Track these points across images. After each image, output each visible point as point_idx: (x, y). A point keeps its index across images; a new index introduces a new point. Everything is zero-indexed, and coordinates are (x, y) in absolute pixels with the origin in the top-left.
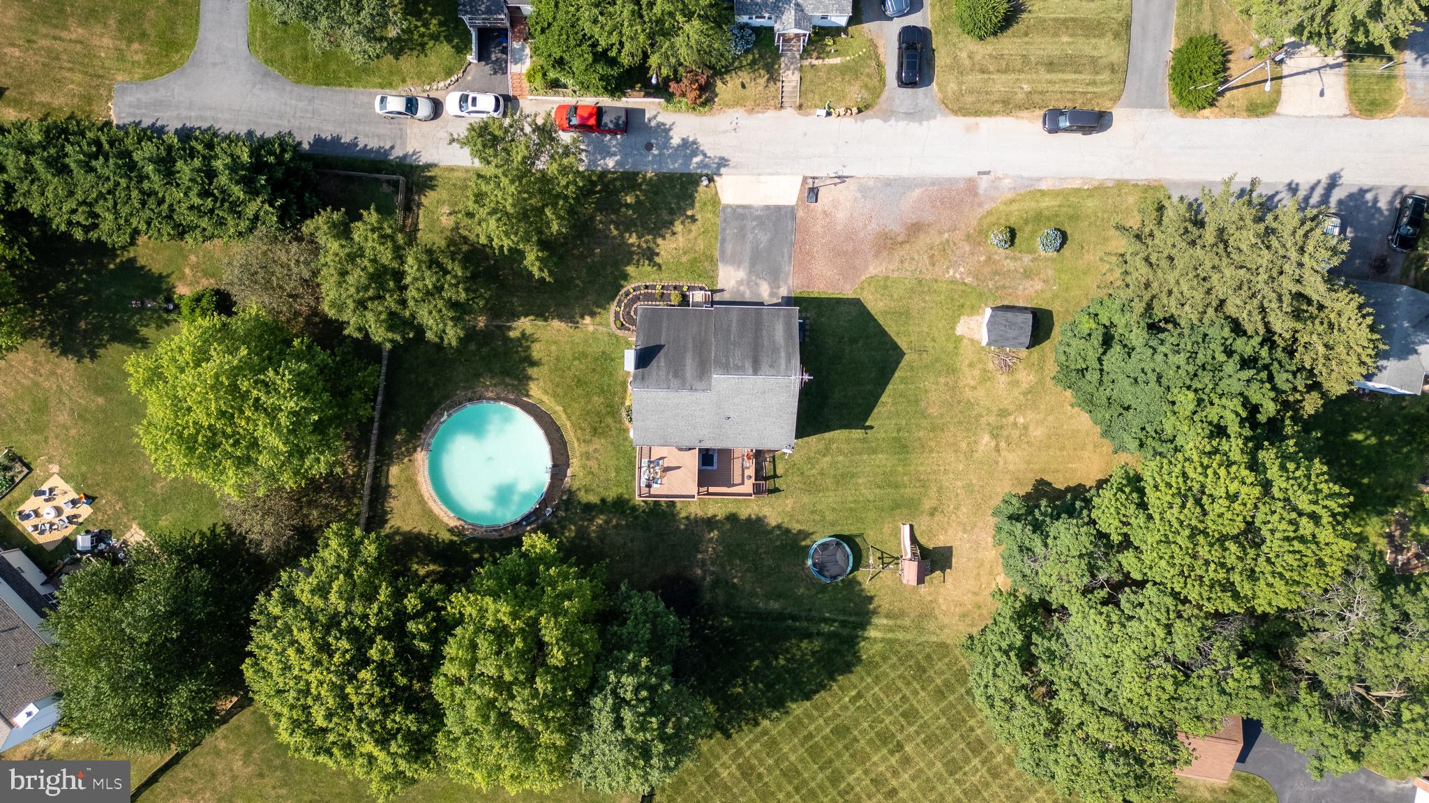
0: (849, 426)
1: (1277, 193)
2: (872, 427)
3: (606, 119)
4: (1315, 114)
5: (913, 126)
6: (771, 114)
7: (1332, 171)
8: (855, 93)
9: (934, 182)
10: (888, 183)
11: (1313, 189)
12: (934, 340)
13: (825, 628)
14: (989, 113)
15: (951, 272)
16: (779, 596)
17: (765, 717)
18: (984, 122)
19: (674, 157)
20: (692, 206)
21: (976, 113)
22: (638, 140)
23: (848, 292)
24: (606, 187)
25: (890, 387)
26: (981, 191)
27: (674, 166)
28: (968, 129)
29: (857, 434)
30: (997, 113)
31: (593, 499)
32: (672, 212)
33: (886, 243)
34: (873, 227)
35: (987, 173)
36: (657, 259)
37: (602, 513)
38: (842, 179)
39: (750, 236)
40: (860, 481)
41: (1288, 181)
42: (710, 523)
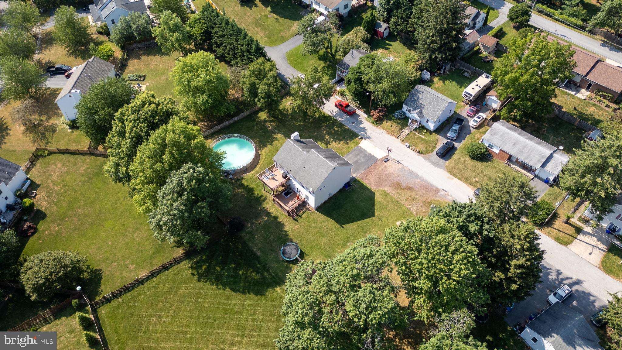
0: (337, 221)
1: (551, 269)
2: (344, 228)
3: (348, 109)
5: (432, 166)
6: (394, 138)
7: (580, 278)
8: (422, 147)
9: (426, 181)
10: (411, 172)
11: (567, 278)
13: (266, 274)
15: (410, 206)
16: (263, 252)
17: (217, 285)
18: (456, 180)
20: (350, 141)
21: (455, 176)
22: (352, 119)
23: (373, 189)
24: (333, 123)
25: (361, 221)
26: (439, 194)
27: (355, 130)
28: (449, 178)
29: (338, 226)
30: (462, 180)
31: (246, 184)
32: (344, 138)
33: (397, 186)
34: (397, 179)
35: (446, 191)
37: (243, 188)
38: (399, 162)
39: (359, 157)
40: (324, 239)
41: (558, 269)
42: (268, 214)
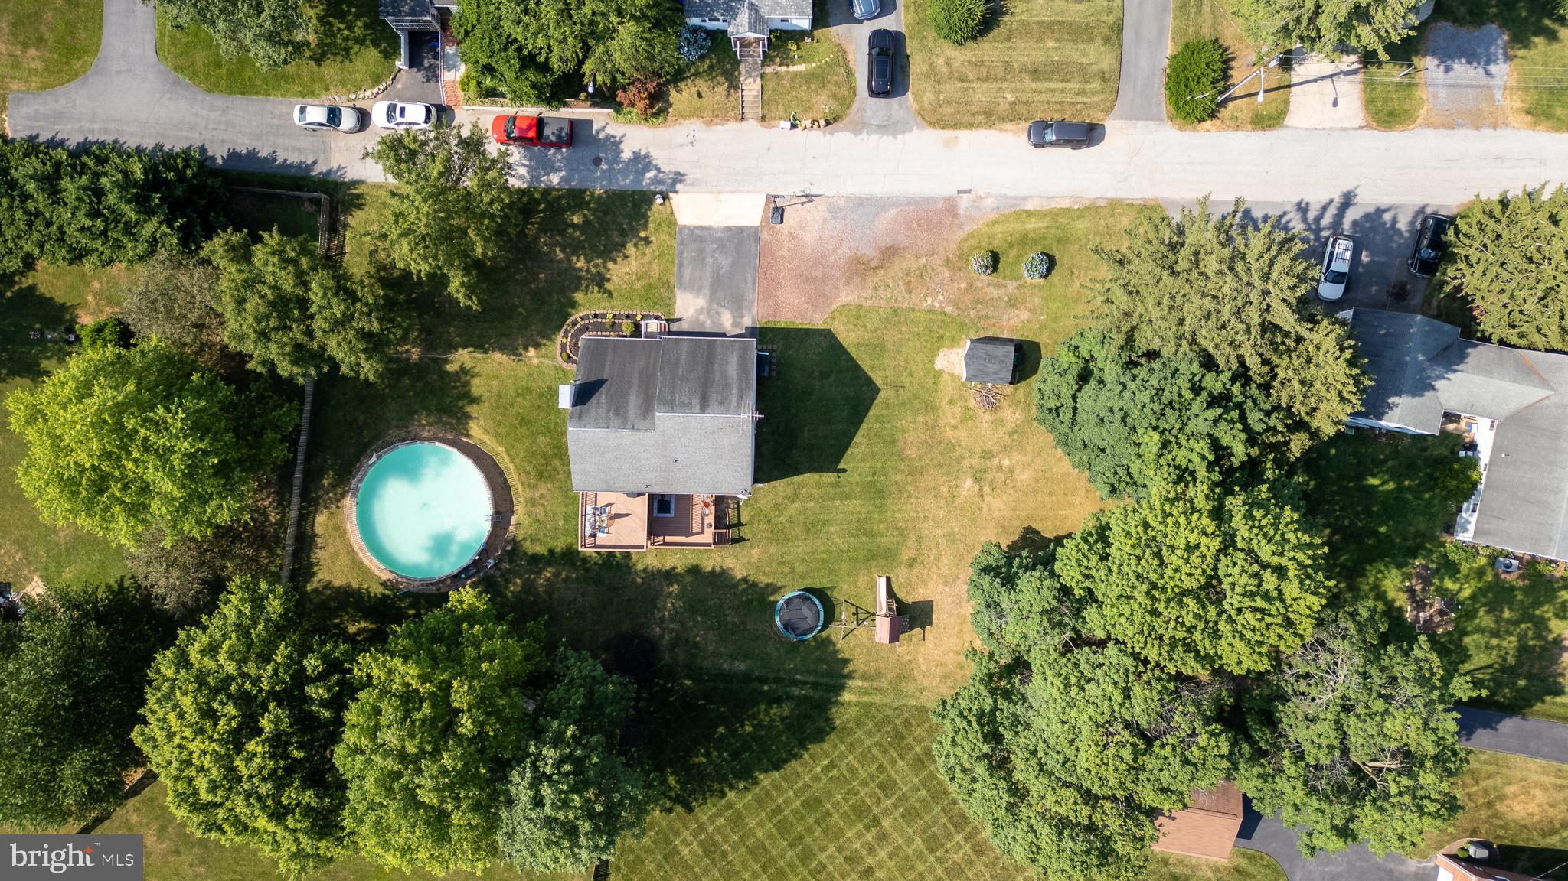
0: (819, 469)
1: (1285, 213)
2: (845, 471)
3: (549, 131)
4: (1326, 125)
5: (887, 140)
6: (732, 126)
7: (1346, 189)
8: (823, 103)
9: (910, 201)
10: (860, 202)
11: (1324, 208)
12: (911, 375)
13: (796, 691)
14: (970, 126)
15: (929, 300)
16: (745, 656)
17: (732, 787)
18: (964, 135)
19: (624, 172)
20: (645, 227)
21: (956, 126)
22: (585, 154)
23: (818, 322)
24: (550, 206)
25: (864, 426)
26: (961, 212)
27: (625, 183)
28: (947, 144)
29: (828, 477)
30: (978, 126)
31: (540, 549)
32: (623, 233)
33: (860, 269)
34: (844, 251)
35: (969, 192)
36: (608, 285)
37: (550, 564)
38: (810, 197)
39: (710, 260)
40: (833, 529)
41: (1297, 200)
42: (669, 576)
